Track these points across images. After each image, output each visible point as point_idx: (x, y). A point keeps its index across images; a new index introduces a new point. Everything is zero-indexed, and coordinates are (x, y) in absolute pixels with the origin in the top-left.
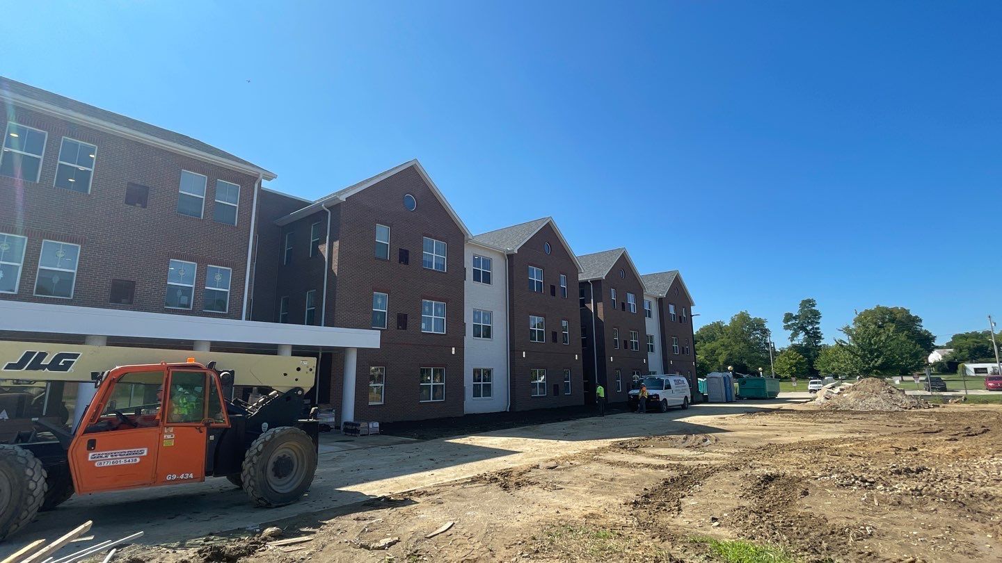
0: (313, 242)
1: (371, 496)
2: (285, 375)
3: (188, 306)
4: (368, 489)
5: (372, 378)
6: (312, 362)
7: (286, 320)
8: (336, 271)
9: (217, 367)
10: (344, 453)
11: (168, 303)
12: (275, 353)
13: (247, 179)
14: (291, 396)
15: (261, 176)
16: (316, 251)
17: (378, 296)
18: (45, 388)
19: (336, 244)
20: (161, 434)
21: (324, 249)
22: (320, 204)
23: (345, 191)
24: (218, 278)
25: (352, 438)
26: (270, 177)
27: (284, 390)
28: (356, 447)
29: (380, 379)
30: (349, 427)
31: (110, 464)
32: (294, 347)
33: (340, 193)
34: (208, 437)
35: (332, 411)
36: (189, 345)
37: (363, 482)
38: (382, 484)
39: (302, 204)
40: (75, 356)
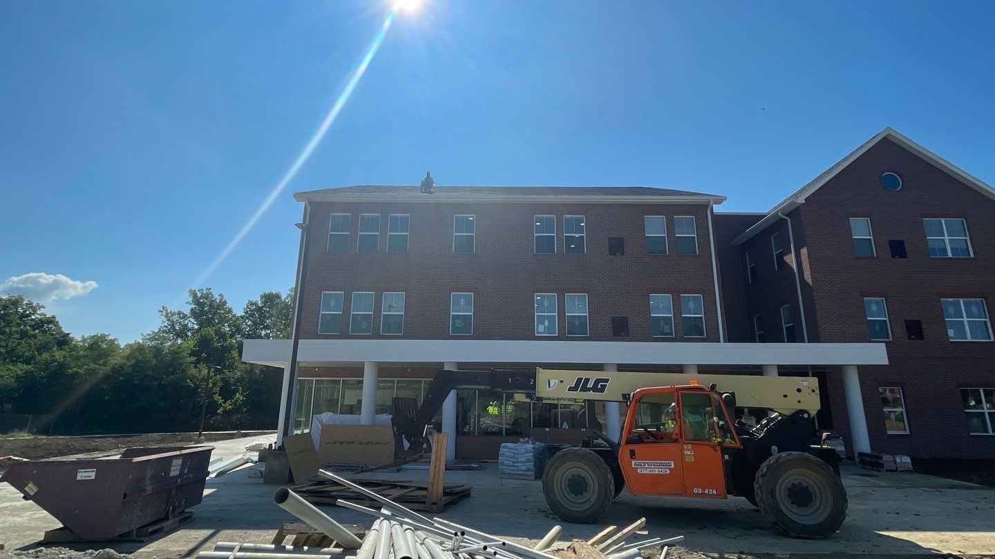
0: (777, 255)
1: (935, 550)
2: (785, 396)
3: (671, 334)
4: (922, 540)
5: (886, 402)
6: (813, 382)
7: (763, 339)
8: (810, 281)
9: (717, 389)
10: (870, 490)
11: (654, 332)
12: (761, 374)
13: (699, 209)
14: (796, 418)
15: (712, 202)
16: (783, 265)
17: (871, 302)
18: (584, 407)
19: (804, 251)
20: (682, 450)
21: (791, 259)
22: (777, 213)
23: (801, 191)
24: (691, 305)
25: (875, 473)
26: (719, 200)
27: (787, 413)
28: (883, 484)
29: (896, 403)
30: (868, 459)
31: (648, 472)
32: (779, 367)
33: (795, 195)
34: (723, 457)
35: (838, 438)
36: (679, 369)
37: (911, 531)
38: (943, 537)
39: (758, 218)
40: (607, 381)
